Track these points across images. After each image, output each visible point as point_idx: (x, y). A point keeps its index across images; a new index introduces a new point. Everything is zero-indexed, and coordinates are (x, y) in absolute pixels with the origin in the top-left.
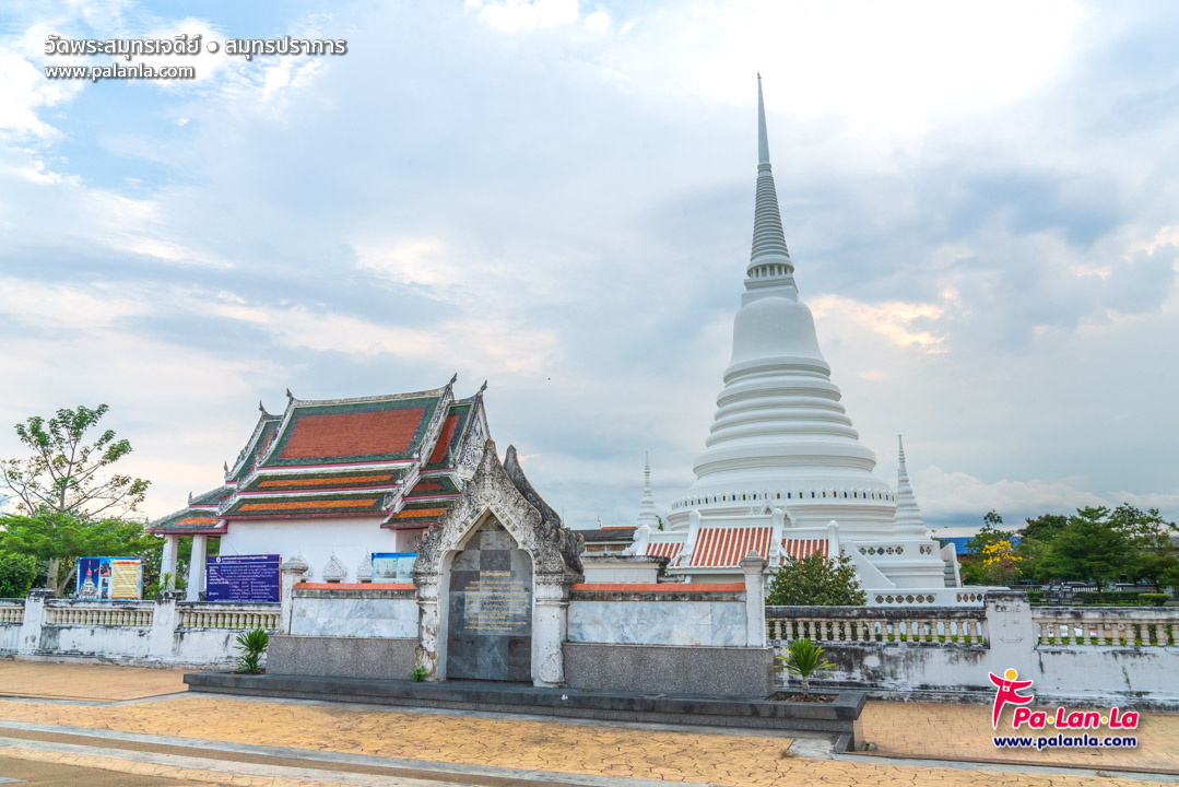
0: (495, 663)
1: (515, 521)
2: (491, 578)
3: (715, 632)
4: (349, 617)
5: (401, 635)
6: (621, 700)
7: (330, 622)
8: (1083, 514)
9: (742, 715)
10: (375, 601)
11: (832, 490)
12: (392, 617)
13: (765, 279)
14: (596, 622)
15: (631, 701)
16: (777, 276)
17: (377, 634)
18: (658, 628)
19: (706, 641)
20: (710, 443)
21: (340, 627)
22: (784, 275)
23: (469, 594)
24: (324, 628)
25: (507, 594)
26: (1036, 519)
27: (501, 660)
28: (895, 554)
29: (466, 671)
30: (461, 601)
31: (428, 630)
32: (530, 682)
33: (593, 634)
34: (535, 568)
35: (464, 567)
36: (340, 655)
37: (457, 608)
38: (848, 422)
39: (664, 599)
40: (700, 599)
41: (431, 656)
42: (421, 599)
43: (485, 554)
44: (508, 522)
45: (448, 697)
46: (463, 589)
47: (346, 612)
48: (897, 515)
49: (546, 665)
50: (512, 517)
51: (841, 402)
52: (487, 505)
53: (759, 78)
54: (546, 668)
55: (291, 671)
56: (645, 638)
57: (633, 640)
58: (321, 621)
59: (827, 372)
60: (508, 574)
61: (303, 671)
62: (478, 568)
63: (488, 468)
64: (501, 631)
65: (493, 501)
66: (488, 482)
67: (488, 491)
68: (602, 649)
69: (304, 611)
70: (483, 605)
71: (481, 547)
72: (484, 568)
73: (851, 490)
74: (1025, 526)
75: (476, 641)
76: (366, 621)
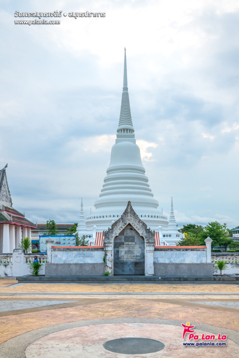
0: (130, 270)
1: (139, 227)
2: (128, 244)
3: (197, 259)
4: (75, 257)
5: (95, 262)
6: (177, 278)
7: (67, 259)
8: (210, 224)
9: (211, 280)
10: (85, 252)
11: (148, 214)
12: (92, 257)
13: (124, 134)
14: (162, 257)
15: (180, 278)
16: (129, 134)
17: (86, 262)
18: (181, 258)
19: (195, 262)
20: (101, 196)
21: (71, 260)
22: (131, 134)
23: (120, 249)
24: (65, 261)
25: (134, 249)
26: (186, 225)
27: (132, 269)
28: (168, 237)
29: (121, 272)
30: (118, 252)
31: (109, 260)
32: (143, 274)
33: (161, 261)
34: (145, 241)
35: (118, 241)
36: (74, 269)
37: (117, 253)
38: (150, 191)
39: (183, 250)
40: (194, 250)
41: (111, 268)
42: (106, 251)
43: (126, 237)
44: (137, 227)
45: (121, 280)
46: (118, 248)
47: (74, 256)
48: (169, 224)
49: (150, 269)
50: (138, 226)
51: (148, 183)
52: (129, 222)
53: (125, 50)
54: (149, 270)
55: (55, 275)
56: (177, 261)
57: (174, 262)
58: (64, 258)
59: (144, 171)
60: (134, 243)
61: (60, 275)
62: (123, 241)
63: (129, 210)
64: (132, 260)
65: (132, 221)
66: (129, 215)
67: (129, 218)
68: (165, 265)
69: (56, 255)
70: (126, 253)
71: (125, 235)
72: (125, 241)
73: (150, 215)
74: (183, 227)
75: (123, 264)
76: (82, 258)
